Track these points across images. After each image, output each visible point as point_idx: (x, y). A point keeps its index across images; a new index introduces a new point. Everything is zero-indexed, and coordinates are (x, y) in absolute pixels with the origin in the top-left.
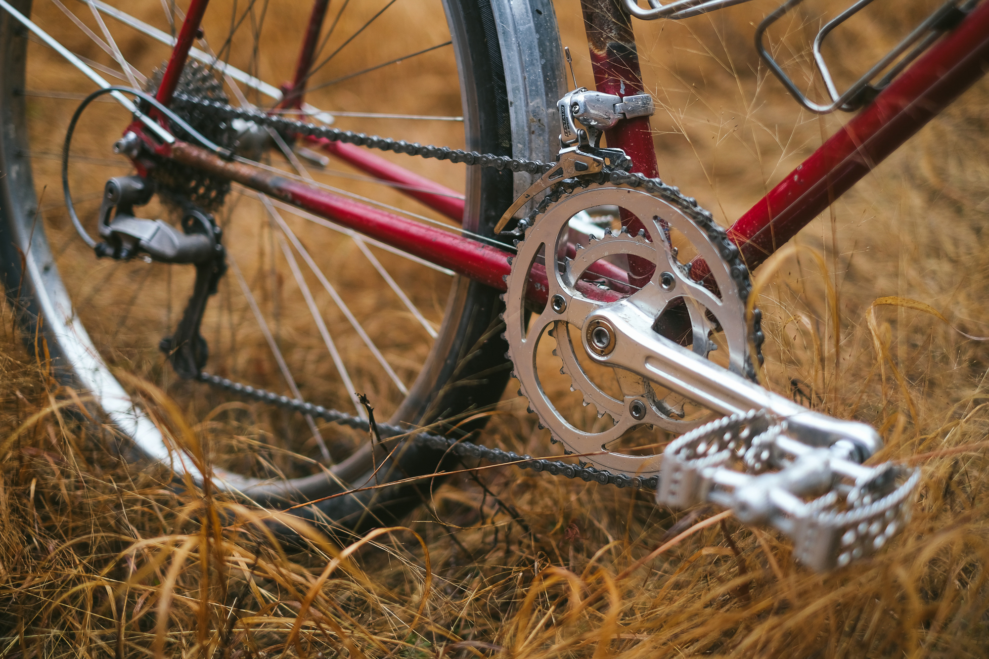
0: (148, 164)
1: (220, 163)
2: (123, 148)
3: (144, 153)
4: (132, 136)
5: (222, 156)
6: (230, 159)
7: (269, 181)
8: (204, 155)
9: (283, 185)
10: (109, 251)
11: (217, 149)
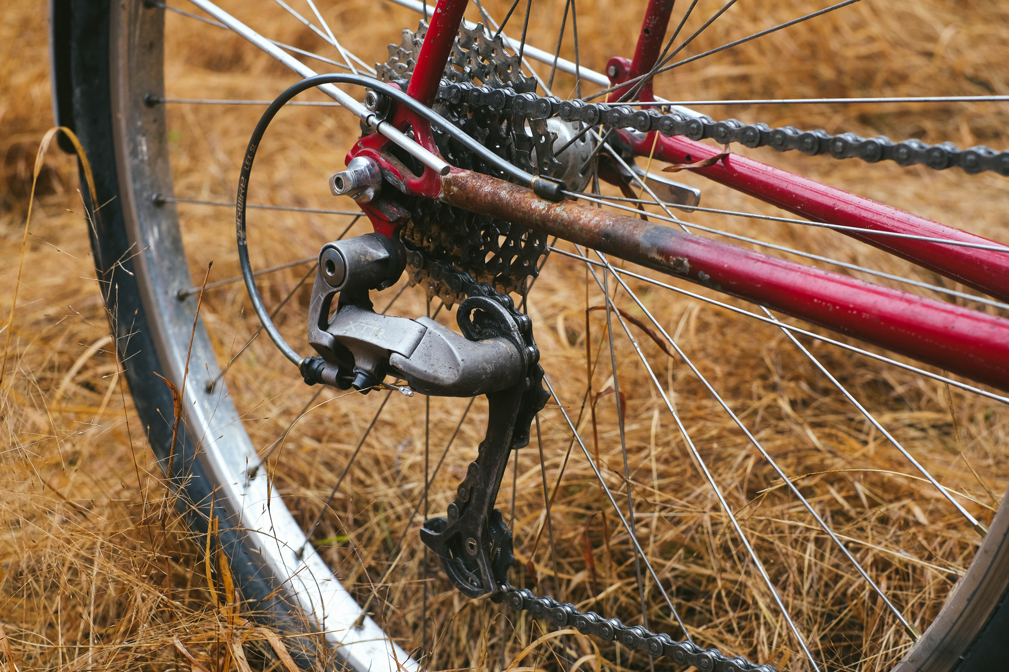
0: (394, 212)
1: (539, 205)
2: (348, 186)
3: (387, 192)
4: (363, 162)
5: (542, 193)
6: (556, 197)
7: (641, 235)
8: (505, 191)
9: (671, 243)
10: (330, 372)
11: (532, 179)
